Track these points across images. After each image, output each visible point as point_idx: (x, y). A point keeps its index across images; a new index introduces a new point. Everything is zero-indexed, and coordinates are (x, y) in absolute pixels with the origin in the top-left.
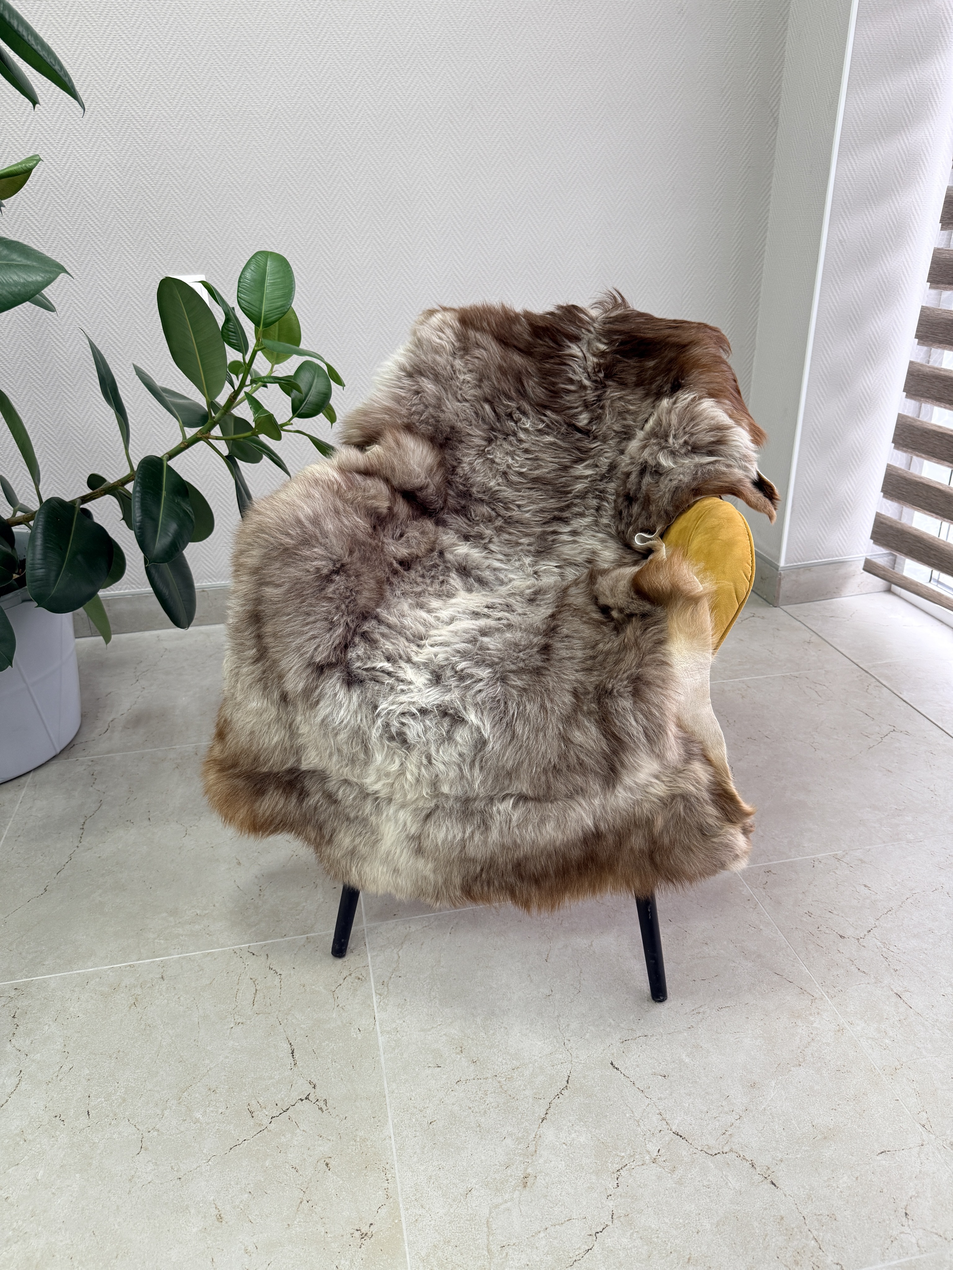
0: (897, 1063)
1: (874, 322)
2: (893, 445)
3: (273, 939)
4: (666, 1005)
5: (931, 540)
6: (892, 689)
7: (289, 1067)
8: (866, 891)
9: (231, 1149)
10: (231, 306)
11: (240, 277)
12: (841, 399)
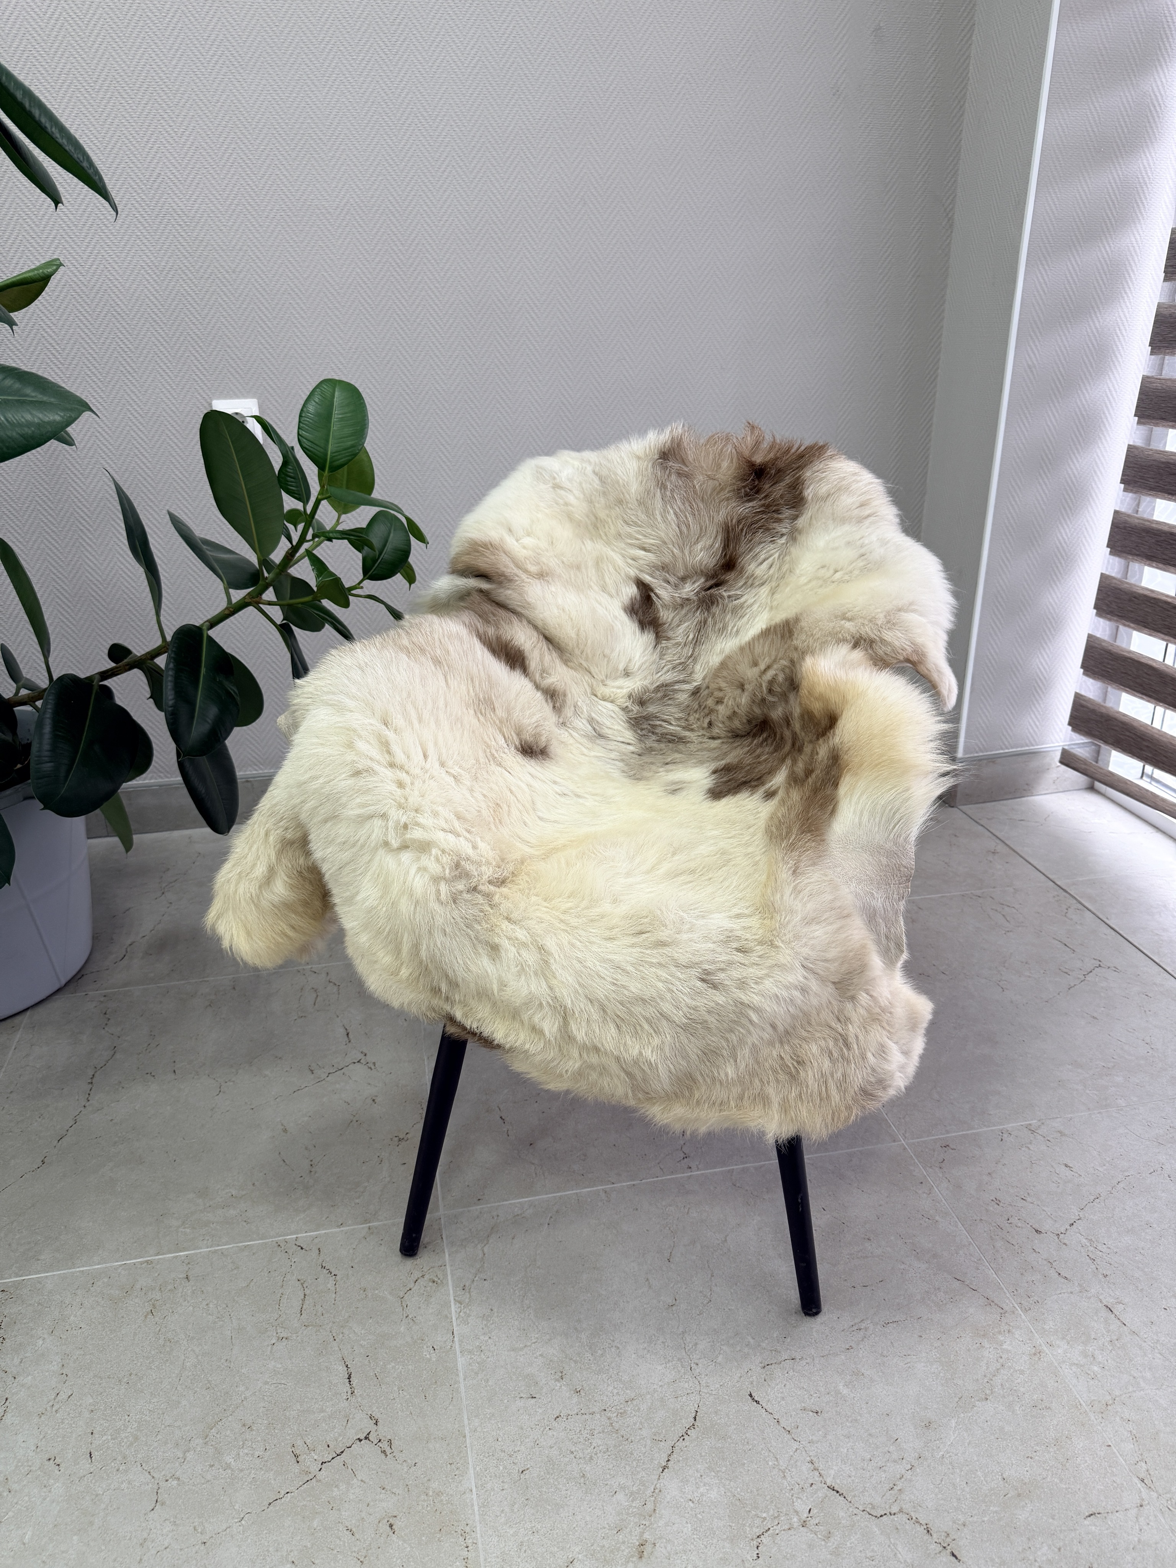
0: (1108, 1398)
1: (1071, 463)
2: (1095, 611)
3: (326, 1229)
4: (820, 1318)
5: (1142, 729)
6: (1098, 913)
7: (345, 1397)
8: (1068, 1172)
9: (270, 1504)
10: (290, 445)
11: (302, 410)
12: (1031, 555)
